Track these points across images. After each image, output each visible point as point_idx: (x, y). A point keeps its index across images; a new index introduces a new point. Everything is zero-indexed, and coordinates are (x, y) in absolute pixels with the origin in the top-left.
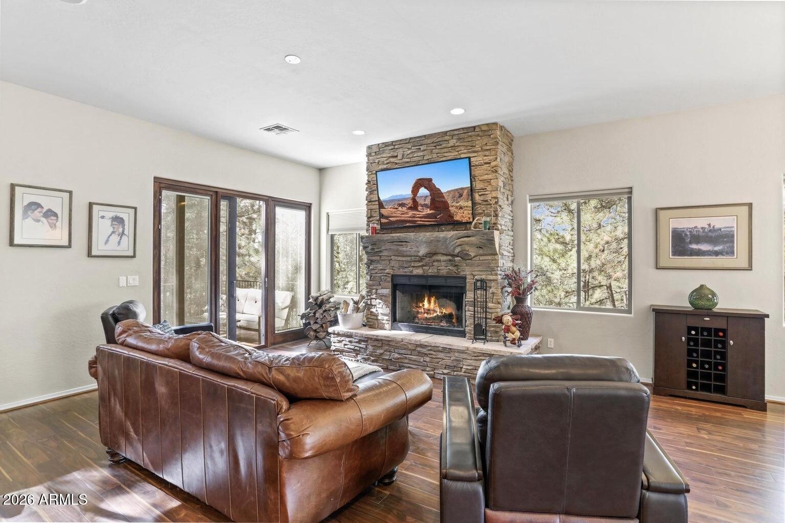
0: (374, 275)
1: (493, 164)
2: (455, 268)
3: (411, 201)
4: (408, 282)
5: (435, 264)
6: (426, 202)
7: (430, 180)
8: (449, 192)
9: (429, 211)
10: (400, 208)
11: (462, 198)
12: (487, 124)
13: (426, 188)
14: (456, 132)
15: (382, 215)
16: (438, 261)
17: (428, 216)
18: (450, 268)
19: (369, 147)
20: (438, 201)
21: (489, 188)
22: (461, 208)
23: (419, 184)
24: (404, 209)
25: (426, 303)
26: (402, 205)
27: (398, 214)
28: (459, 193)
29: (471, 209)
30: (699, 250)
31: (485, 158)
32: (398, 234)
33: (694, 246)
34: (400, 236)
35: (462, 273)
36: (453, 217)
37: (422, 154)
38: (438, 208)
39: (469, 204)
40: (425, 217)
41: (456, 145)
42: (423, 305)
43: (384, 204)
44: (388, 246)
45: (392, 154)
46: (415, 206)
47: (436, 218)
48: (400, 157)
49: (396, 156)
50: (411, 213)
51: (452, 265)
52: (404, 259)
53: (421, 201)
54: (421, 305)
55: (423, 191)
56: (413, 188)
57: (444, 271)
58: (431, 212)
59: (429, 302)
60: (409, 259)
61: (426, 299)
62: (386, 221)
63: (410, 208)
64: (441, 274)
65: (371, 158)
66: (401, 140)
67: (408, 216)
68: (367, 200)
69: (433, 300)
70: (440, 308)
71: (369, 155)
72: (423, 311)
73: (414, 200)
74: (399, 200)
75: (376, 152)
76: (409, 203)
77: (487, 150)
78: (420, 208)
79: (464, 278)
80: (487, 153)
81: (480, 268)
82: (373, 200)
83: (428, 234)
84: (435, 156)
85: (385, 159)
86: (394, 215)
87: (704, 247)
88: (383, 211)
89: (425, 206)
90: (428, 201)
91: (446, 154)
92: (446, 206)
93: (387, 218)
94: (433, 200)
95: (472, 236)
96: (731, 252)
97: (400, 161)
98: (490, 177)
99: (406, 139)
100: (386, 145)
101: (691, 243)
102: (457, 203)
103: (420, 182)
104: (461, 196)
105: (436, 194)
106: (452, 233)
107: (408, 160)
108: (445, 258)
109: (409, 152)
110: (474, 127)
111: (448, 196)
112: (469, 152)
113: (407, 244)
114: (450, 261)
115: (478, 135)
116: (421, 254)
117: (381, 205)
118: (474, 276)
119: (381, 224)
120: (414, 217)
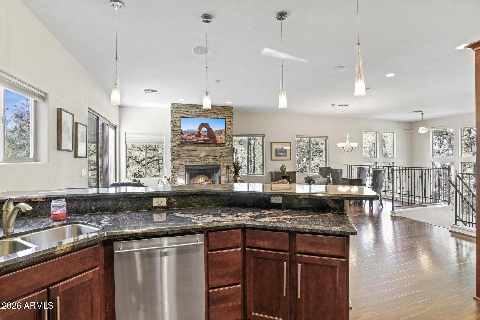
0: (176, 166)
1: (231, 122)
2: (216, 162)
3: (198, 133)
4: (193, 168)
5: (207, 160)
6: (205, 134)
7: (208, 124)
8: (216, 131)
9: (206, 138)
10: (192, 136)
11: (222, 134)
12: (229, 107)
13: (205, 127)
14: (217, 107)
15: (182, 138)
16: (208, 159)
17: (205, 140)
18: (215, 161)
19: (173, 104)
20: (211, 133)
21: (230, 131)
22: (221, 138)
23: (202, 125)
24: (194, 136)
25: (200, 180)
26: (193, 134)
27: (191, 138)
28: (220, 132)
29: (224, 139)
30: (281, 155)
31: (228, 119)
32: (192, 147)
33: (279, 154)
34: (193, 148)
35: (219, 164)
36: (217, 142)
37: (202, 113)
38: (210, 137)
39: (224, 137)
40: (204, 141)
41: (217, 112)
42: (199, 180)
43: (184, 133)
44: (186, 152)
45: (185, 110)
46: (199, 135)
47: (209, 141)
48: (190, 112)
49: (188, 111)
50: (197, 138)
51: (215, 160)
52: (193, 158)
53: (203, 134)
54: (198, 180)
55: (204, 129)
56: (199, 127)
57: (211, 163)
58: (207, 139)
59: (202, 179)
60: (195, 158)
61: (200, 178)
62: (184, 141)
63: (197, 136)
64: (210, 164)
65: (173, 109)
66: (190, 105)
67: (196, 139)
68: (171, 129)
69: (203, 178)
70: (206, 182)
71: (172, 108)
72: (199, 183)
73: (199, 133)
74: (192, 132)
75: (176, 107)
76: (197, 134)
77: (229, 116)
78: (202, 136)
79: (220, 165)
80: (229, 117)
81: (226, 161)
82: (175, 130)
83: (207, 147)
84: (207, 115)
85: (182, 111)
86: (189, 138)
87: (282, 154)
88: (183, 136)
89: (205, 136)
90: (206, 134)
91: (212, 115)
92: (214, 137)
93: (185, 139)
94: (208, 134)
95: (226, 149)
96: (287, 155)
97: (190, 114)
98: (230, 127)
99: (193, 105)
100: (183, 105)
101: (279, 152)
102: (220, 136)
103: (203, 124)
104: (221, 133)
105: (210, 131)
106: (219, 147)
107: (194, 114)
108: (212, 157)
109: (195, 111)
110: (224, 107)
111: (216, 132)
112: (222, 116)
113: (196, 151)
114: (214, 158)
115: (226, 110)
116: (201, 156)
117: (182, 133)
118: (224, 164)
119: (181, 142)
120: (199, 140)
